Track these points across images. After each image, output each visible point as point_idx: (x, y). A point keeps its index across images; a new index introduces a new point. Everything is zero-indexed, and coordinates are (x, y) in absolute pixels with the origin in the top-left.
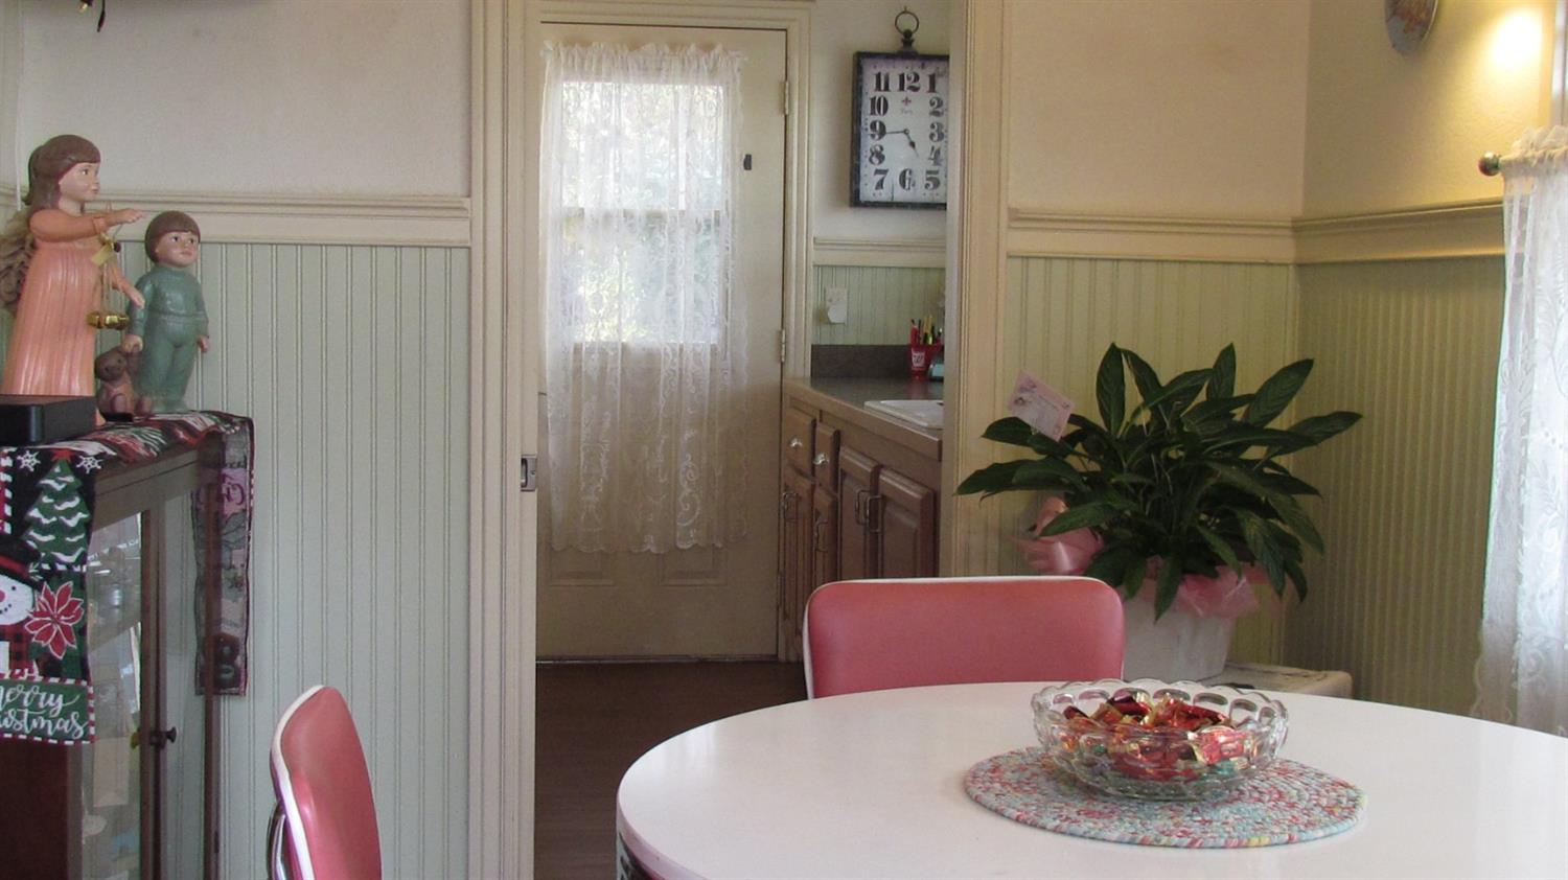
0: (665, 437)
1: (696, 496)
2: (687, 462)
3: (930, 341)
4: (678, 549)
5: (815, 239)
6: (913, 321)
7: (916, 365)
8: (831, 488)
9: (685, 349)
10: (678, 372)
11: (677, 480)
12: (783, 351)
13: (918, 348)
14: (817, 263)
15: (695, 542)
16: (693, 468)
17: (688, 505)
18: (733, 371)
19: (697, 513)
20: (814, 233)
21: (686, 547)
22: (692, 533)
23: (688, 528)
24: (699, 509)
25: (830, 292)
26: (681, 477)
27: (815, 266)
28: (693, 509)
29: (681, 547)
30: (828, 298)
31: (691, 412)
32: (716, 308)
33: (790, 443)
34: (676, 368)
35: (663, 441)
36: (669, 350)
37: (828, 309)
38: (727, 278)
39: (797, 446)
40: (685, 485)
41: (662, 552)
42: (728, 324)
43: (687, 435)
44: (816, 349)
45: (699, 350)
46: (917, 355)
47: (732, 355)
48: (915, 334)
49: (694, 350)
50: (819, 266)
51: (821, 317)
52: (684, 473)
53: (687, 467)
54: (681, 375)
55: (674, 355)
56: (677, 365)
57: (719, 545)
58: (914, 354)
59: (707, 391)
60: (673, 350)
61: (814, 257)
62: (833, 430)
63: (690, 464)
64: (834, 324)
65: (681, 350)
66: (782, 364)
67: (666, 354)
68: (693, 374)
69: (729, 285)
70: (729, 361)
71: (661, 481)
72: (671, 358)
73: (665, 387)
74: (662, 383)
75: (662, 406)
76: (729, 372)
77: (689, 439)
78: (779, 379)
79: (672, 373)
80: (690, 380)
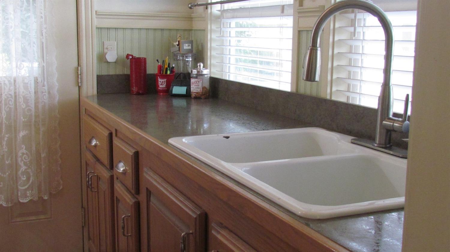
0: (7, 136)
1: (29, 170)
2: (23, 150)
3: (169, 72)
4: (19, 202)
5: (96, 11)
6: (157, 60)
7: (161, 86)
8: (133, 192)
9: (17, 81)
10: (13, 95)
11: (16, 160)
12: (80, 80)
13: (163, 77)
14: (99, 27)
15: (30, 198)
16: (27, 154)
17: (25, 176)
18: (49, 93)
19: (31, 181)
20: (96, 8)
21: (25, 201)
22: (29, 193)
23: (26, 190)
24: (31, 179)
25: (107, 43)
26: (19, 159)
27: (97, 28)
28: (28, 179)
29: (21, 201)
30: (105, 47)
31: (23, 120)
32: (36, 54)
33: (90, 142)
34: (12, 93)
35: (6, 139)
36: (7, 82)
37: (106, 53)
38: (42, 35)
39: (96, 146)
40: (22, 164)
41: (10, 205)
42: (45, 65)
43: (22, 134)
44: (99, 77)
45: (26, 81)
46: (162, 80)
47: (48, 82)
48: (160, 68)
49: (23, 80)
50: (99, 28)
51: (102, 58)
52: (21, 157)
53: (23, 154)
54: (16, 96)
55: (10, 84)
56: (13, 90)
57: (46, 198)
58: (159, 80)
59: (33, 106)
60: (9, 81)
61: (96, 22)
62: (134, 151)
63: (25, 151)
64: (109, 62)
65: (15, 81)
66: (79, 87)
67: (5, 84)
68: (24, 97)
69: (44, 41)
70: (46, 88)
71: (7, 162)
72: (8, 86)
73: (6, 105)
74: (3, 102)
75: (4, 117)
76: (47, 94)
77: (23, 136)
78: (78, 96)
79: (10, 96)
80: (21, 100)
